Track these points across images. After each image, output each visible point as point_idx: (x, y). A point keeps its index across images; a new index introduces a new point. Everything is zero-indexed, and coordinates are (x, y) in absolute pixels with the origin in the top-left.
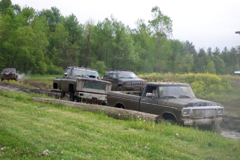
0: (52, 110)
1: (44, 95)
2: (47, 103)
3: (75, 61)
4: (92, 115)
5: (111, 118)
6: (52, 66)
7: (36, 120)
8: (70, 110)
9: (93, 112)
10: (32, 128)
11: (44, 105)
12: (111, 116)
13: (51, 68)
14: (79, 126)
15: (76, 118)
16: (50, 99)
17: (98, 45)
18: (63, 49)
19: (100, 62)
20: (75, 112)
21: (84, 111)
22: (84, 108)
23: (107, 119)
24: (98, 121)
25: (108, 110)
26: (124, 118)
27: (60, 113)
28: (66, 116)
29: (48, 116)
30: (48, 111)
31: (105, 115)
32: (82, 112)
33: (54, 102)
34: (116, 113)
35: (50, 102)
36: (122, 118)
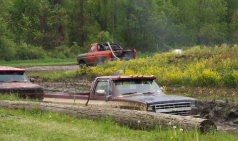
0: (26, 121)
2: (16, 109)
3: (63, 35)
4: (92, 124)
5: (124, 129)
6: (25, 45)
8: (55, 119)
9: (94, 120)
11: (10, 112)
12: (125, 124)
13: (23, 48)
15: (65, 132)
16: (22, 102)
17: (99, 6)
20: (64, 121)
21: (79, 119)
22: (79, 114)
23: (118, 131)
24: (102, 136)
25: (120, 114)
26: (147, 127)
27: (39, 125)
28: (49, 130)
29: (19, 130)
30: (18, 123)
31: (114, 124)
32: (76, 120)
33: (27, 106)
34: (134, 119)
35: (21, 107)
36: (143, 127)
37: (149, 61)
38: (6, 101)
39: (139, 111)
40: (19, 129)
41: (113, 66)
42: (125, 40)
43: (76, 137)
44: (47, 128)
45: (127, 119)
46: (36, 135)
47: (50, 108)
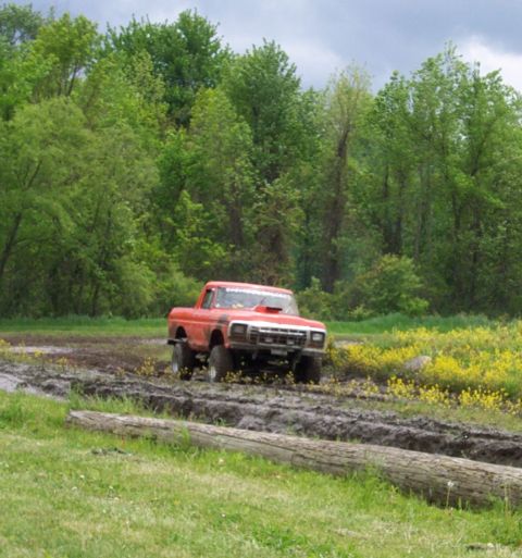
0: (154, 467)
1: (128, 404)
2: (135, 437)
3: (281, 258)
4: (330, 488)
5: (412, 504)
6: (179, 279)
7: (76, 505)
8: (233, 468)
9: (336, 475)
10: (53, 541)
11: (119, 444)
12: (417, 491)
13: (173, 288)
14: (260, 535)
15: (255, 501)
16: (150, 419)
17: (386, 185)
18: (224, 202)
19: (394, 259)
20: (257, 474)
21: (297, 471)
22: (298, 459)
23: (395, 506)
24: (350, 515)
25: (405, 463)
26: (474, 502)
27: (188, 481)
28: (213, 493)
29: (133, 490)
30: (134, 471)
31: (387, 488)
32: (289, 473)
33: (165, 432)
34: (440, 480)
35: (147, 433)
36: (464, 501)
37: (503, 338)
38: (109, 415)
39: (456, 459)
40: (135, 486)
41: (407, 345)
42: (449, 281)
43: (281, 516)
44: (209, 487)
45: (424, 478)
46: (176, 503)
47: (223, 440)
